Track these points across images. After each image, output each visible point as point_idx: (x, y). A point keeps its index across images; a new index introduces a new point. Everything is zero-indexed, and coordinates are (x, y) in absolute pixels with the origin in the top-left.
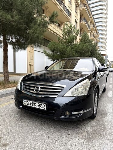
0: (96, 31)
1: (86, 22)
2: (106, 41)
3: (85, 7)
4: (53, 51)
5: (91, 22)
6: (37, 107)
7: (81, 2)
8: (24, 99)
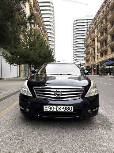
0: (47, 37)
1: (40, 27)
2: (54, 47)
3: (38, 13)
4: (12, 54)
5: (43, 28)
6: (62, 110)
7: (34, 7)
8: (45, 105)
